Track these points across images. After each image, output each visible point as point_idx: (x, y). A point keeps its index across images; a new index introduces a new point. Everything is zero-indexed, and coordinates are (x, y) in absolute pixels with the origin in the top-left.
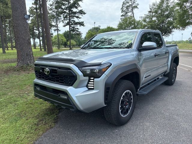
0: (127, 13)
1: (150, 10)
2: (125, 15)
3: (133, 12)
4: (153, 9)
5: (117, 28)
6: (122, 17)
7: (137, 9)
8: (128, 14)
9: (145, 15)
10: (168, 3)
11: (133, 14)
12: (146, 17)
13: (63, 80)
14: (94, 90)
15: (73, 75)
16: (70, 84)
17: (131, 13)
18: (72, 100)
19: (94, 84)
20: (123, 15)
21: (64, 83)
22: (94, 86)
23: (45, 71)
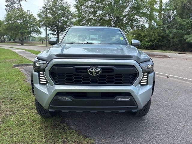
0: (12, 4)
1: (44, 6)
2: (11, 6)
3: (20, 4)
4: (47, 5)
5: (4, 19)
6: (6, 8)
7: (25, 1)
8: (14, 5)
9: (40, 10)
10: (61, 3)
11: (21, 6)
12: (41, 12)
13: (121, 80)
14: (148, 85)
15: (136, 72)
16: (131, 83)
17: (18, 5)
18: (136, 100)
19: (147, 80)
20: (8, 5)
21: (121, 83)
22: (147, 82)
23: (90, 71)
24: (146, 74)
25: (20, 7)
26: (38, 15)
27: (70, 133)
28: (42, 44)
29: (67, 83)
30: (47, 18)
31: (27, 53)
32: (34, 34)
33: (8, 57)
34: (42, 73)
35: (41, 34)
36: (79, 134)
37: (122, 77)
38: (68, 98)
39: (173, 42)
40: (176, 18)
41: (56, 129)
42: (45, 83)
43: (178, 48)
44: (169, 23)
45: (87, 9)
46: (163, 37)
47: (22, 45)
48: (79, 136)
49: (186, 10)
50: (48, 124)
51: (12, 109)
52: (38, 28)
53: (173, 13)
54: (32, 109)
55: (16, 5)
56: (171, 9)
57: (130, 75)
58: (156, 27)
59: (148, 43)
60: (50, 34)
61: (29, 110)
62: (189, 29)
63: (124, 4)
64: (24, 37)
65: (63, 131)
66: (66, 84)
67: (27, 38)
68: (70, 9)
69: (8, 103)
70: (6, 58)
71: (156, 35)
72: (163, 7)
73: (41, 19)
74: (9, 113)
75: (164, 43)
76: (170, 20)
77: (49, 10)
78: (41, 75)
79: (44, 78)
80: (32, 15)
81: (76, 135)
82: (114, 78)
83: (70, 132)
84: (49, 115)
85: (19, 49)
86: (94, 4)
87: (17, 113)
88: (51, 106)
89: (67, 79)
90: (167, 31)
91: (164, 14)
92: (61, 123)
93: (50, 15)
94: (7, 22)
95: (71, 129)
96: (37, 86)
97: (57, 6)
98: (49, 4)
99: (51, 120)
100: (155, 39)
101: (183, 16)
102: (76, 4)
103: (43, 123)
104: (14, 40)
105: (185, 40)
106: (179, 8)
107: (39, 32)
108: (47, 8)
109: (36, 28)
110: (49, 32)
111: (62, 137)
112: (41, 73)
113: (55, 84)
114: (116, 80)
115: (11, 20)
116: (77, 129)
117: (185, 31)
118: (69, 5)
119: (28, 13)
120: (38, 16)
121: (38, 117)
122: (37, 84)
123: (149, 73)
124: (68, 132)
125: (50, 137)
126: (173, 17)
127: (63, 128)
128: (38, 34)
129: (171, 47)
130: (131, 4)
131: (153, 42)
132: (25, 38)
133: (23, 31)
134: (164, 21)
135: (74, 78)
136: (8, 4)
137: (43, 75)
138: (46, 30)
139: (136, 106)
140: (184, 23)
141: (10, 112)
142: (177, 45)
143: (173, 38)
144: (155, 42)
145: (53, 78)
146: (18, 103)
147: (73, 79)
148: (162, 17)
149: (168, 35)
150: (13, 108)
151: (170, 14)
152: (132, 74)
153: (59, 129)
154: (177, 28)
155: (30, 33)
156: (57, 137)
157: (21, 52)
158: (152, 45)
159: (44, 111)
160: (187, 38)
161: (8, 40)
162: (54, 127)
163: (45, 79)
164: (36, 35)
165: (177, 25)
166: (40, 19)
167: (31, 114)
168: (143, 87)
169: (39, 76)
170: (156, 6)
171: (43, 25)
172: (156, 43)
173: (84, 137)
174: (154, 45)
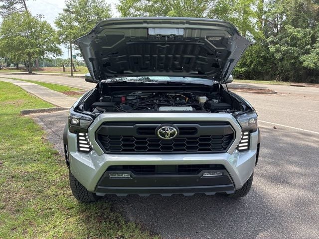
0: (12, 4)
1: (66, 7)
2: (9, 7)
3: (25, 5)
4: (71, 7)
6: (1, 10)
8: (15, 5)
9: (59, 14)
10: (94, 3)
11: (26, 7)
12: (61, 18)
13: (209, 145)
14: (250, 151)
15: (232, 133)
16: (225, 149)
17: (22, 5)
18: (232, 175)
19: (249, 142)
20: (3, 5)
21: (209, 150)
22: (248, 146)
23: (160, 132)
24: (247, 133)
25: (25, 9)
26: (55, 23)
27: (128, 229)
28: (64, 71)
29: (124, 150)
30: (72, 28)
31: (41, 89)
32: (51, 56)
33: (10, 96)
34: (83, 134)
35: (61, 54)
36: (143, 230)
37: (209, 140)
38: (126, 175)
39: (282, 67)
40: (286, 27)
41: (105, 222)
42: (88, 150)
43: (290, 76)
44: (275, 35)
45: (139, 13)
46: (264, 58)
47: (30, 73)
48: (142, 232)
49: (302, 13)
50: (91, 213)
51: (29, 189)
52: (57, 45)
53: (281, 18)
54: (62, 188)
55: (18, 6)
56: (278, 11)
57: (223, 137)
58: (254, 42)
59: (241, 68)
60: (78, 55)
61: (57, 190)
62: (307, 44)
63: (200, 4)
64: (32, 60)
65: (116, 224)
66: (122, 152)
67: (37, 61)
68: (109, 12)
69: (22, 180)
70: (7, 98)
71: (254, 55)
72: (265, 9)
73: (61, 30)
74: (25, 196)
75: (267, 69)
76: (275, 31)
77: (74, 15)
78: (80, 138)
79: (86, 142)
80: (46, 22)
81: (137, 231)
82: (197, 142)
83: (126, 226)
84: (92, 199)
85: (25, 81)
86: (150, 4)
87: (39, 196)
88: (99, 187)
89: (124, 145)
90: (272, 49)
91: (266, 20)
92: (111, 211)
93: (76, 24)
94: (4, 35)
95: (129, 221)
96: (75, 155)
97: (87, 8)
98: (75, 4)
99: (95, 206)
100: (252, 62)
101: (298, 23)
102: (120, 4)
103: (83, 212)
104: (16, 65)
105: (302, 63)
106: (290, 10)
107: (59, 52)
108: (71, 10)
109: (52, 45)
110: (75, 52)
111: (116, 235)
112: (80, 134)
113: (105, 153)
114: (200, 145)
115: (10, 32)
116: (138, 221)
117: (301, 49)
118: (107, 5)
119: (39, 19)
120: (55, 25)
121: (74, 201)
122: (75, 151)
123: (251, 131)
124: (124, 227)
125: (97, 235)
126: (281, 24)
127: (116, 219)
128: (57, 55)
129: (278, 74)
130: (212, 4)
131: (249, 66)
132: (35, 61)
133: (32, 50)
134: (266, 33)
135: (136, 143)
136: (5, 4)
137: (84, 138)
138: (71, 48)
139: (232, 185)
140: (300, 35)
141: (26, 194)
142: (288, 71)
143: (281, 60)
144: (252, 67)
145: (102, 143)
146: (38, 179)
147: (133, 145)
148: (263, 25)
149: (273, 56)
150: (30, 187)
151: (276, 20)
152: (225, 135)
153: (110, 222)
154: (288, 44)
155: (42, 53)
156: (108, 235)
157: (30, 88)
158: (248, 73)
159: (83, 193)
160: (305, 61)
161: (5, 65)
162: (101, 218)
163: (88, 144)
164: (52, 57)
165: (288, 39)
166: (59, 29)
167: (61, 197)
168: (243, 153)
169: (78, 140)
170: (254, 9)
171: (64, 39)
172: (253, 69)
173: (151, 235)
174: (250, 72)
